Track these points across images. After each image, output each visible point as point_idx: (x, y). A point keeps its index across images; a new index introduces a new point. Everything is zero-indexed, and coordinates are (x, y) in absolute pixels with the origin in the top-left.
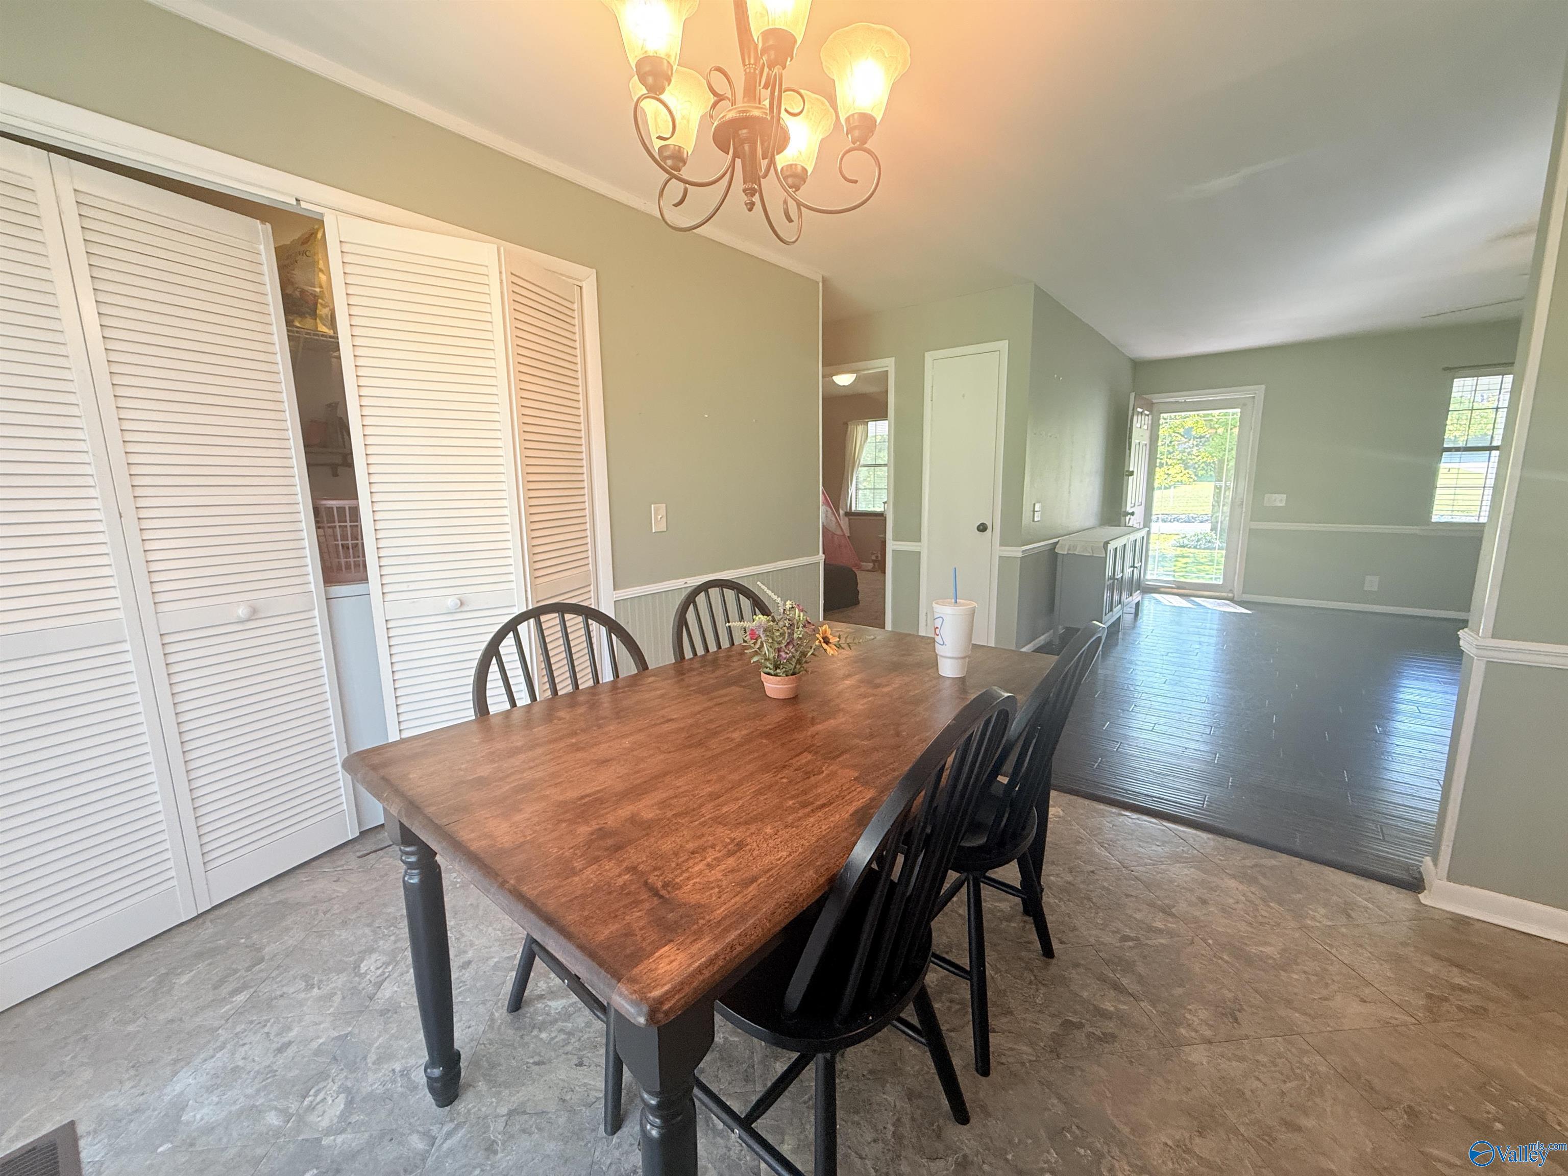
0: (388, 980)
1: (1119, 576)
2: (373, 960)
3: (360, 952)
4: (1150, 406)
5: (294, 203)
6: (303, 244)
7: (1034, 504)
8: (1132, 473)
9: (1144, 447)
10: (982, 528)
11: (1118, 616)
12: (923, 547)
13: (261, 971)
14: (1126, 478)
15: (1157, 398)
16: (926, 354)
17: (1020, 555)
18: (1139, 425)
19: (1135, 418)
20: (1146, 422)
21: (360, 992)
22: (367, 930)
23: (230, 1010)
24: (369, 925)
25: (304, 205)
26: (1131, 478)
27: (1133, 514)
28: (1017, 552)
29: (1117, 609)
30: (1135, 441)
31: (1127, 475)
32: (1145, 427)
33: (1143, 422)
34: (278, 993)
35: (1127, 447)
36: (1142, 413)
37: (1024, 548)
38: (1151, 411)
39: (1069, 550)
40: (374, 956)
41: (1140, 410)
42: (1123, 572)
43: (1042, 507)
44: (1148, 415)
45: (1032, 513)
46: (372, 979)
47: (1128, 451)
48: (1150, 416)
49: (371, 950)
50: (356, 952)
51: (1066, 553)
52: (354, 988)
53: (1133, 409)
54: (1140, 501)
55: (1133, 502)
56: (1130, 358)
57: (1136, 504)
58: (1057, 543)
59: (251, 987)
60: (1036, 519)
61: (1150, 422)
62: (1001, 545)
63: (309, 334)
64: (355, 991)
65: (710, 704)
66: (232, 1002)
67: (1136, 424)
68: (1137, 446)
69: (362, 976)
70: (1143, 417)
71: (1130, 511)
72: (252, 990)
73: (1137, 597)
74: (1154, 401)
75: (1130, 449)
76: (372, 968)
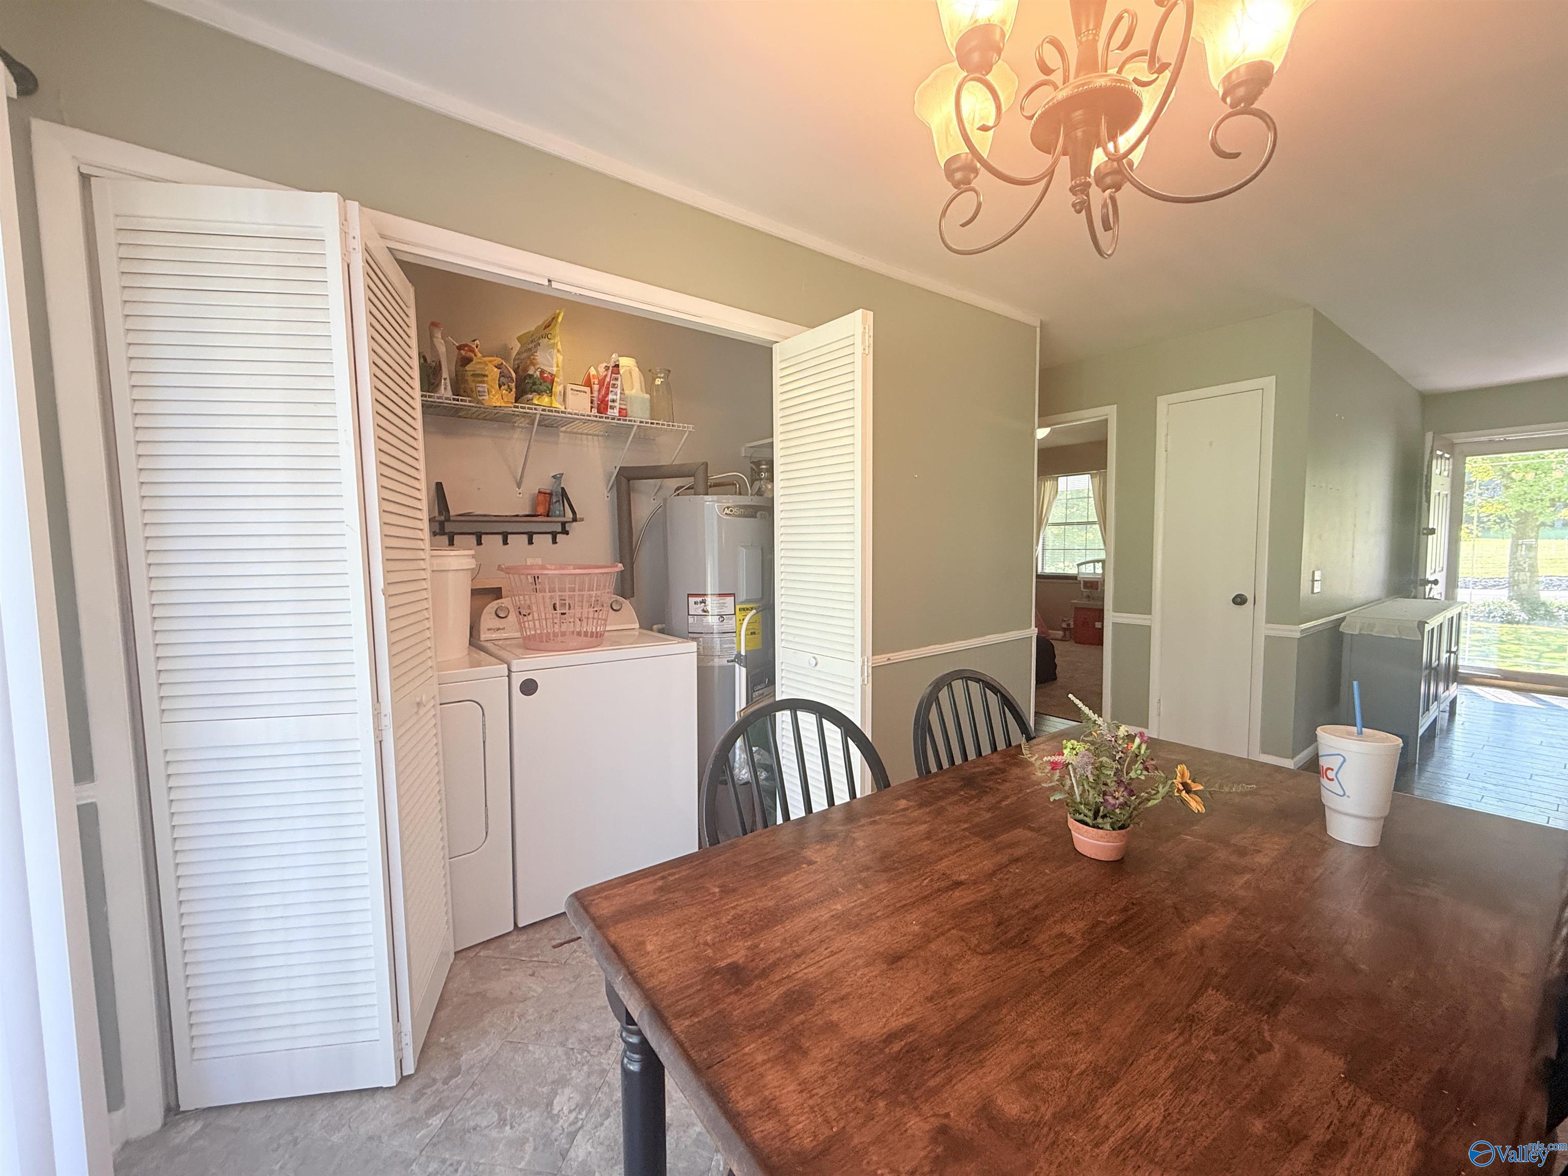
0: (581, 1132)
1: (1434, 664)
2: (565, 1098)
3: (553, 1082)
4: (1451, 448)
5: (546, 283)
6: (546, 327)
7: (1313, 572)
8: (1432, 531)
9: (1445, 498)
10: (1240, 600)
11: (1433, 718)
12: (1155, 621)
13: (457, 1087)
14: (1423, 537)
15: (1459, 438)
16: (1158, 397)
17: (1298, 635)
18: (1438, 472)
19: (1434, 462)
20: (1447, 468)
21: (553, 1144)
22: (560, 1051)
23: (423, 1137)
24: (563, 1044)
25: (554, 285)
26: (1430, 537)
27: (1436, 582)
28: (1295, 631)
29: (1433, 707)
30: (1434, 492)
31: (1424, 534)
32: (1446, 473)
33: (1443, 468)
34: (472, 1124)
35: (1424, 499)
36: (1441, 457)
37: (1304, 626)
38: (1452, 453)
39: (1361, 630)
40: (567, 1091)
41: (1439, 453)
42: (1439, 660)
43: (1322, 575)
44: (1448, 459)
45: (1311, 583)
46: (565, 1126)
47: (1425, 504)
48: (1451, 460)
49: (562, 1082)
50: (549, 1080)
51: (1357, 632)
52: (547, 1136)
53: (1432, 452)
54: (1441, 566)
55: (1433, 568)
56: (1418, 391)
57: (1437, 570)
58: (1343, 619)
59: (447, 1108)
60: (1316, 591)
61: (1451, 467)
62: (1267, 622)
63: (544, 410)
64: (547, 1141)
65: (1001, 858)
66: (428, 1126)
67: (1435, 471)
68: (1437, 497)
69: (555, 1118)
70: (1443, 461)
71: (1431, 578)
72: (447, 1112)
73: (1454, 689)
74: (1456, 441)
75: (1428, 501)
76: (566, 1111)
